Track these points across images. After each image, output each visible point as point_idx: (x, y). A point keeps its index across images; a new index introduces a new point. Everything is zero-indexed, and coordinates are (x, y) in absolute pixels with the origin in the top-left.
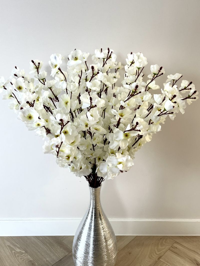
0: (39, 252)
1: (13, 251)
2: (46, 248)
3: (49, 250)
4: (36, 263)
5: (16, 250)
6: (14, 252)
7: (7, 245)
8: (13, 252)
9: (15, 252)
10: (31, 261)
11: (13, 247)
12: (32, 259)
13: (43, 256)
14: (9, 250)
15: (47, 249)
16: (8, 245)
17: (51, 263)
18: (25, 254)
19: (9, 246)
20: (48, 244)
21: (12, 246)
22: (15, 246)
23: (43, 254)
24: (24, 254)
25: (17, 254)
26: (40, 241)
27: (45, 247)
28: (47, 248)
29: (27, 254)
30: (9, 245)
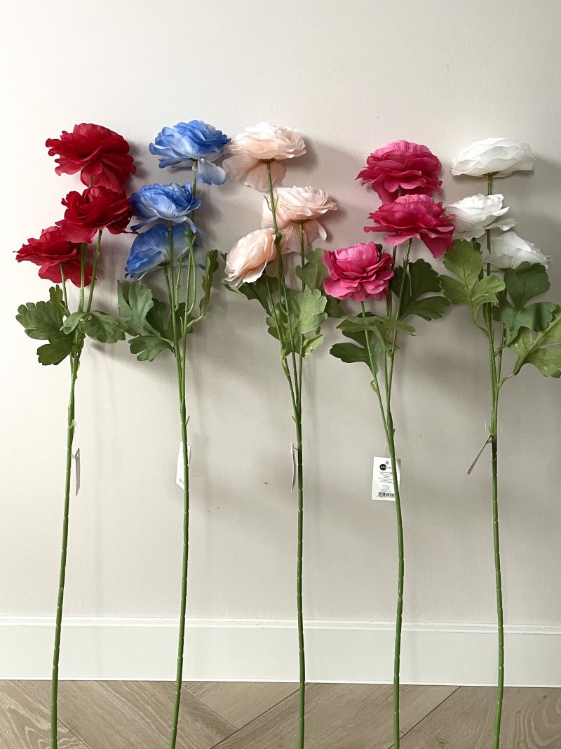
1: (27, 729)
2: (144, 719)
5: (38, 725)
6: (30, 732)
7: (8, 707)
8: (27, 732)
9: (33, 730)
11: (27, 715)
14: (14, 725)
16: (10, 708)
18: (71, 738)
19: (14, 710)
20: (149, 708)
21: (22, 711)
22: (33, 710)
24: (64, 739)
25: (41, 738)
26: (122, 698)
27: (140, 715)
28: (148, 720)
29: (75, 738)
30: (13, 708)
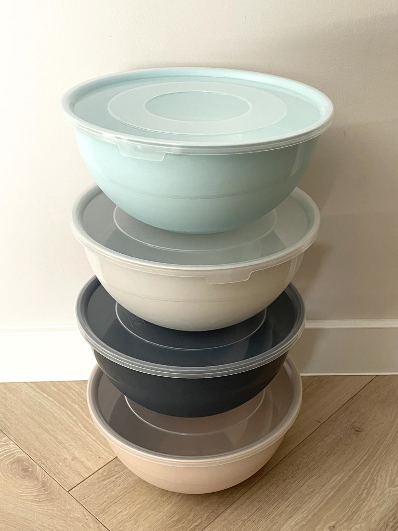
0: (47, 431)
3: (80, 424)
4: (38, 468)
10: (19, 461)
12: (23, 455)
13: (60, 443)
15: (74, 421)
17: (89, 464)
23: (60, 438)
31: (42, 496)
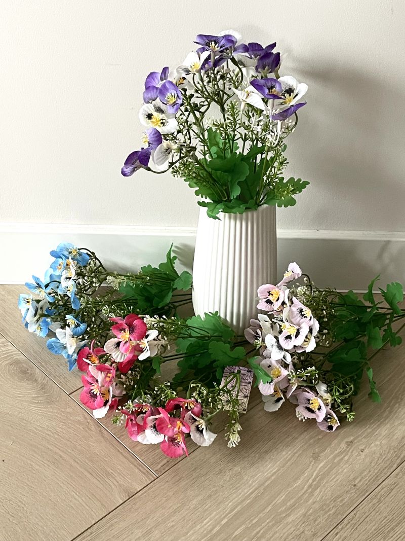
31: (41, 398)
